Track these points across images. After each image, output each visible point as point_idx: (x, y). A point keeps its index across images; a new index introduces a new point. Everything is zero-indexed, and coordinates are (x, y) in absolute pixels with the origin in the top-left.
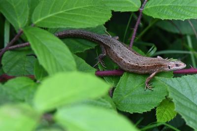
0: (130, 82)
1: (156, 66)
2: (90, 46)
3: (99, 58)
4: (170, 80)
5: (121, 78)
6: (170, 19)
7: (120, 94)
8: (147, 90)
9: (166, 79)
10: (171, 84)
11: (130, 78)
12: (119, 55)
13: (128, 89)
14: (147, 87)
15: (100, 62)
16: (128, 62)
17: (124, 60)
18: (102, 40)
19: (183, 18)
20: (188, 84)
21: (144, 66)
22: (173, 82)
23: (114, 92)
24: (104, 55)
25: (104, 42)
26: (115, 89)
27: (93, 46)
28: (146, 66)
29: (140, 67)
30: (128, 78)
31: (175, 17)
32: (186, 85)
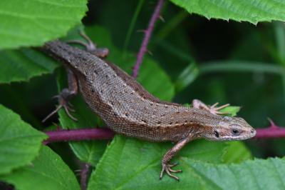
0: (127, 157)
1: (188, 126)
2: (43, 68)
3: (63, 96)
4: (214, 169)
5: (109, 147)
6: (224, 19)
7: (105, 183)
8: (166, 179)
9: (206, 164)
10: (214, 178)
11: (129, 150)
12: (104, 98)
13: (122, 174)
14: (165, 172)
15: (63, 107)
16: (124, 116)
17: (115, 109)
18: (68, 58)
19: (255, 19)
20: (256, 181)
21: (159, 128)
22: (220, 173)
23: (91, 178)
24: (73, 92)
25: (73, 64)
26: (94, 173)
27: (51, 67)
28: (163, 126)
29: (150, 129)
30: (125, 148)
31: (236, 15)
32: (251, 183)
